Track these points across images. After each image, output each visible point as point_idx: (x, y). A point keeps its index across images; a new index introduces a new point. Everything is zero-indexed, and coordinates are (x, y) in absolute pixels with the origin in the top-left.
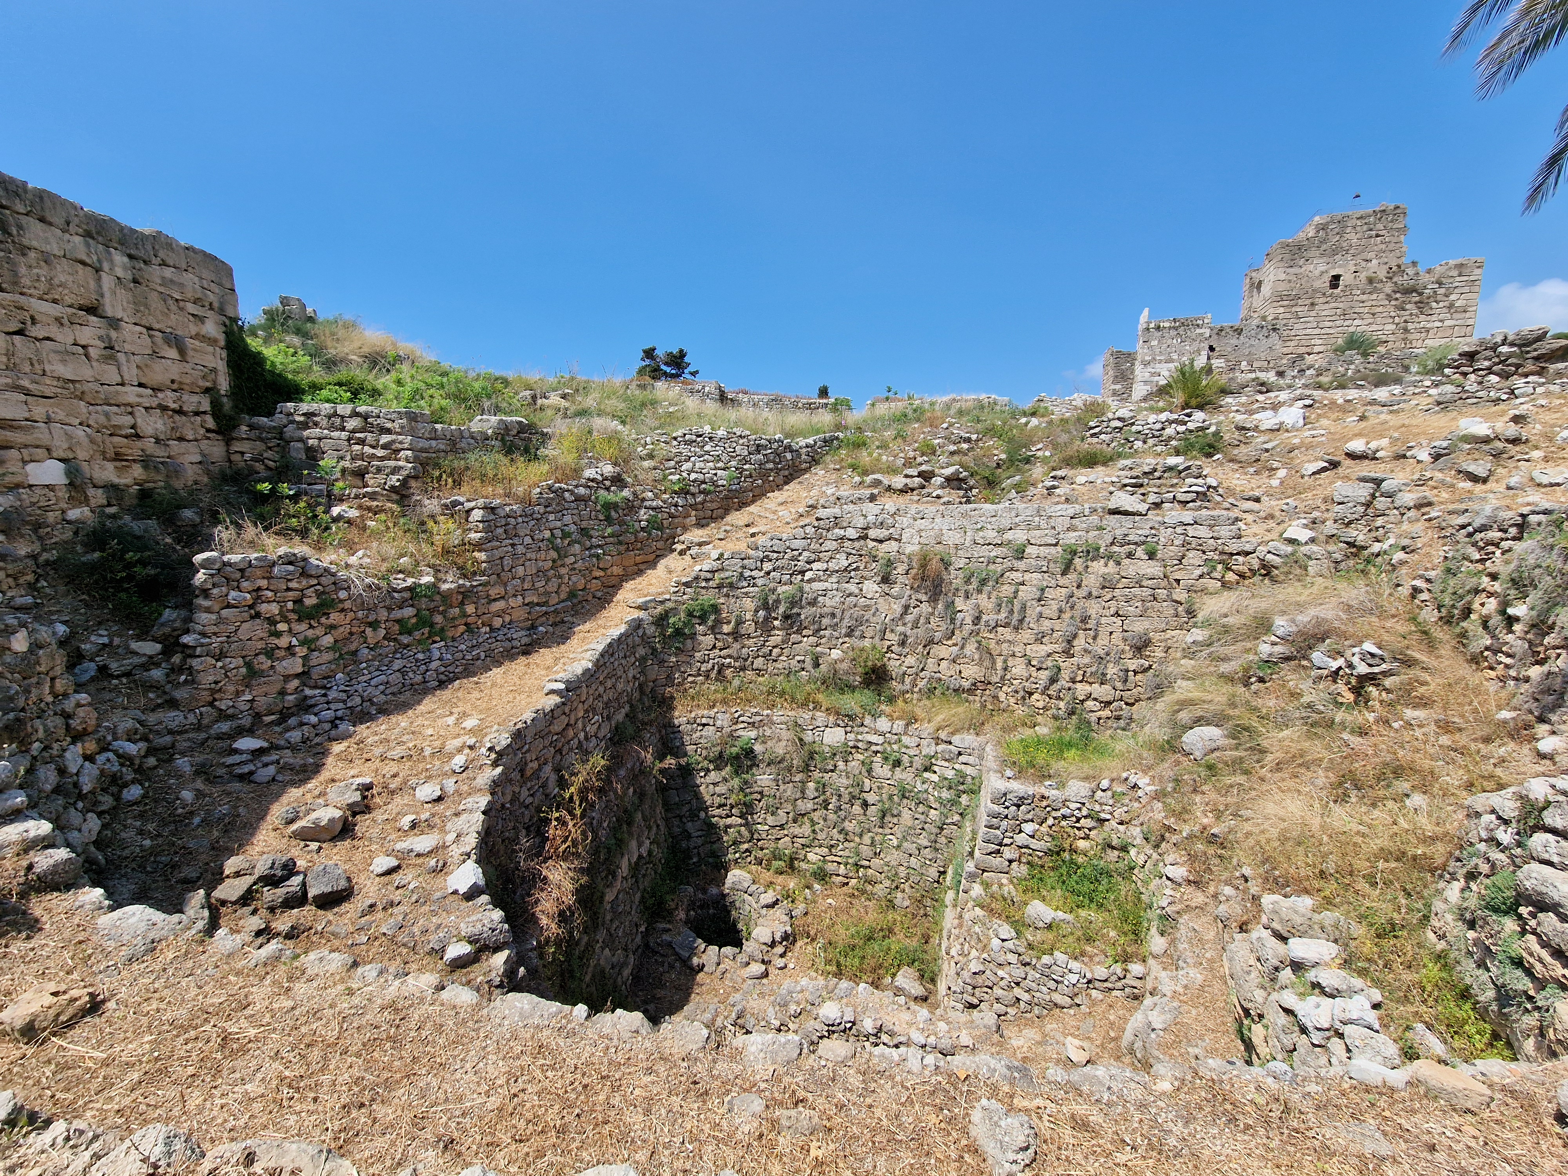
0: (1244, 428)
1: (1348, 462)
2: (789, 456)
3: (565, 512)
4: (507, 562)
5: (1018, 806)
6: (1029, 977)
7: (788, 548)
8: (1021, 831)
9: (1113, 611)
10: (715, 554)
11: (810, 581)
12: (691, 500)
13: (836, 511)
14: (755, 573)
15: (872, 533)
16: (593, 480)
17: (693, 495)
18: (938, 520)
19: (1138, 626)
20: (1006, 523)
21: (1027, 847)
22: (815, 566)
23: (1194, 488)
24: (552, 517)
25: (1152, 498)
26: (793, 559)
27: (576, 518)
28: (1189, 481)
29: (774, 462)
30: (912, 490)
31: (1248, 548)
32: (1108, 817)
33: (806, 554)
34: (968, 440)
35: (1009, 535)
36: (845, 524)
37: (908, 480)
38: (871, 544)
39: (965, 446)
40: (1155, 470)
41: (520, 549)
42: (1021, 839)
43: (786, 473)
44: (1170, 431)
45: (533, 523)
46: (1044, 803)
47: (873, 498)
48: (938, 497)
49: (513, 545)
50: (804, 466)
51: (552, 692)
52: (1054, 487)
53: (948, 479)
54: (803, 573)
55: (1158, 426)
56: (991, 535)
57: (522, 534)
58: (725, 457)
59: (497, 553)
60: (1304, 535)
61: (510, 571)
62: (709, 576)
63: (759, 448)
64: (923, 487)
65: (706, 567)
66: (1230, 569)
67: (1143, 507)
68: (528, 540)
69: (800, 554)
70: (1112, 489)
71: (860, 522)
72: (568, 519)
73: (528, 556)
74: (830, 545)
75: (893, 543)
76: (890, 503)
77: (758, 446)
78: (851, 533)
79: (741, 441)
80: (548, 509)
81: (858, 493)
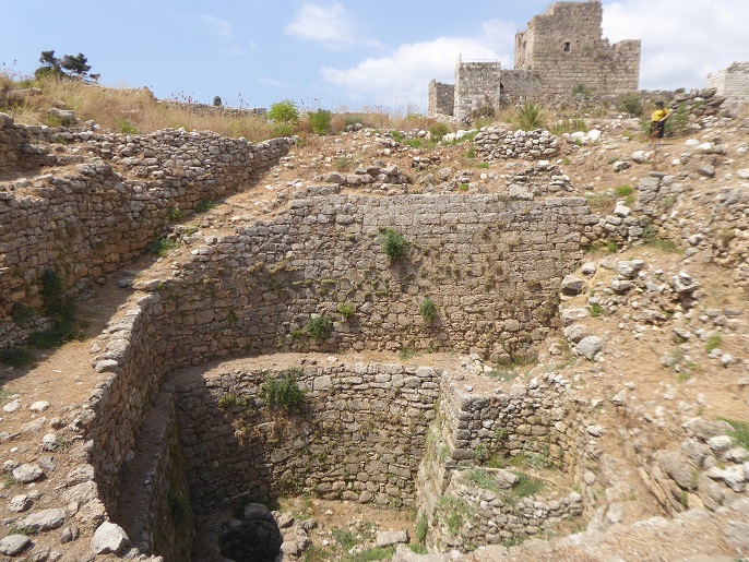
0: (571, 142)
1: (636, 165)
2: (251, 156)
3: (66, 204)
4: (23, 253)
5: (480, 409)
6: (510, 521)
7: (271, 232)
8: (482, 427)
9: (516, 267)
10: (209, 239)
11: (291, 259)
12: (176, 194)
13: (308, 200)
14: (246, 255)
15: (340, 218)
16: (86, 174)
17: (176, 188)
18: (391, 207)
19: (533, 277)
20: (442, 207)
21: (487, 437)
22: (294, 246)
23: (558, 182)
24: (56, 209)
25: (535, 189)
26: (275, 241)
27: (75, 209)
28: (554, 177)
29: (240, 160)
30: (365, 183)
31: (594, 220)
32: (538, 405)
33: (286, 237)
34: (389, 146)
35: (445, 217)
36: (317, 211)
37: (360, 176)
38: (338, 227)
39: (387, 151)
40: (533, 170)
41: (33, 239)
42: (482, 432)
43: (250, 169)
44: (528, 143)
45: (41, 214)
46: (497, 404)
47: (337, 191)
48: (386, 189)
49: (26, 236)
50: (264, 164)
51: (106, 369)
52: (467, 182)
53: (389, 175)
54: (283, 252)
55: (521, 139)
56: (433, 216)
57: (33, 225)
58: (201, 156)
59: (15, 244)
60: (625, 210)
61: (26, 260)
62: (206, 258)
63: (227, 149)
64: (372, 182)
65: (203, 251)
66: (585, 235)
67: (530, 195)
68: (38, 231)
69: (281, 237)
70: (507, 182)
71: (329, 209)
72: (69, 210)
73: (40, 245)
74: (306, 229)
75: (356, 225)
76: (351, 194)
77: (227, 146)
78: (322, 218)
79: (213, 142)
80: (53, 201)
81: (325, 185)
